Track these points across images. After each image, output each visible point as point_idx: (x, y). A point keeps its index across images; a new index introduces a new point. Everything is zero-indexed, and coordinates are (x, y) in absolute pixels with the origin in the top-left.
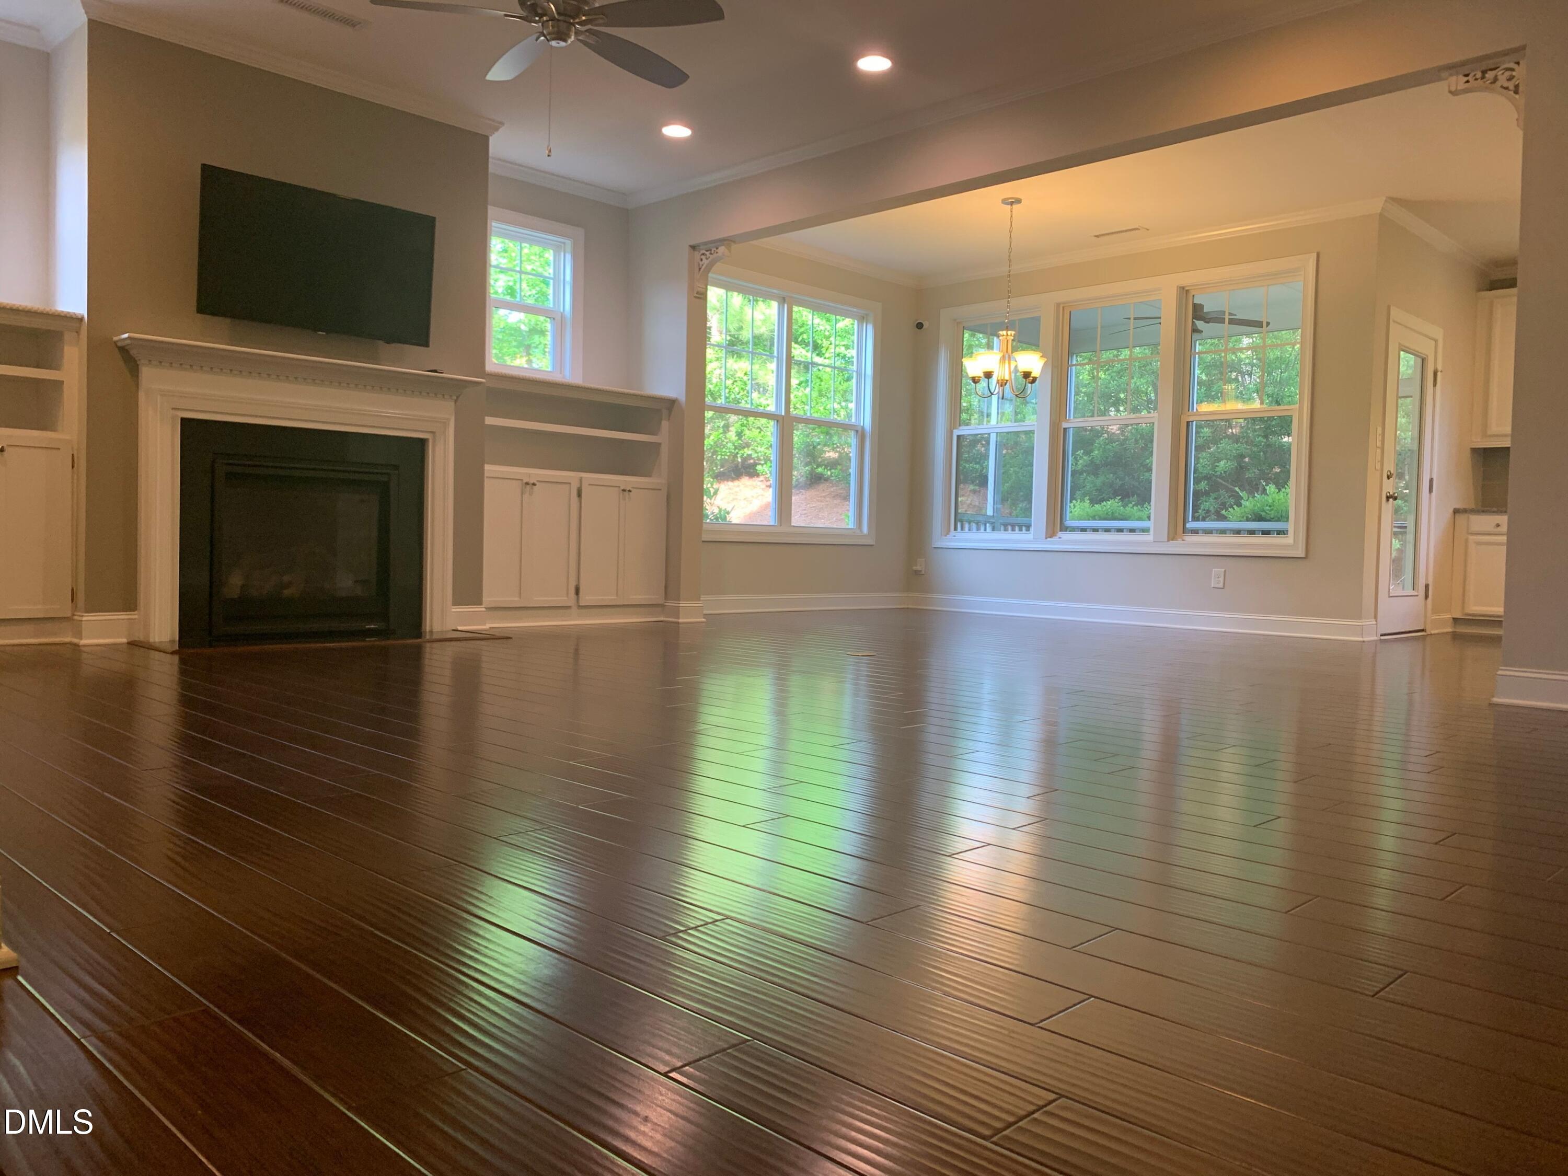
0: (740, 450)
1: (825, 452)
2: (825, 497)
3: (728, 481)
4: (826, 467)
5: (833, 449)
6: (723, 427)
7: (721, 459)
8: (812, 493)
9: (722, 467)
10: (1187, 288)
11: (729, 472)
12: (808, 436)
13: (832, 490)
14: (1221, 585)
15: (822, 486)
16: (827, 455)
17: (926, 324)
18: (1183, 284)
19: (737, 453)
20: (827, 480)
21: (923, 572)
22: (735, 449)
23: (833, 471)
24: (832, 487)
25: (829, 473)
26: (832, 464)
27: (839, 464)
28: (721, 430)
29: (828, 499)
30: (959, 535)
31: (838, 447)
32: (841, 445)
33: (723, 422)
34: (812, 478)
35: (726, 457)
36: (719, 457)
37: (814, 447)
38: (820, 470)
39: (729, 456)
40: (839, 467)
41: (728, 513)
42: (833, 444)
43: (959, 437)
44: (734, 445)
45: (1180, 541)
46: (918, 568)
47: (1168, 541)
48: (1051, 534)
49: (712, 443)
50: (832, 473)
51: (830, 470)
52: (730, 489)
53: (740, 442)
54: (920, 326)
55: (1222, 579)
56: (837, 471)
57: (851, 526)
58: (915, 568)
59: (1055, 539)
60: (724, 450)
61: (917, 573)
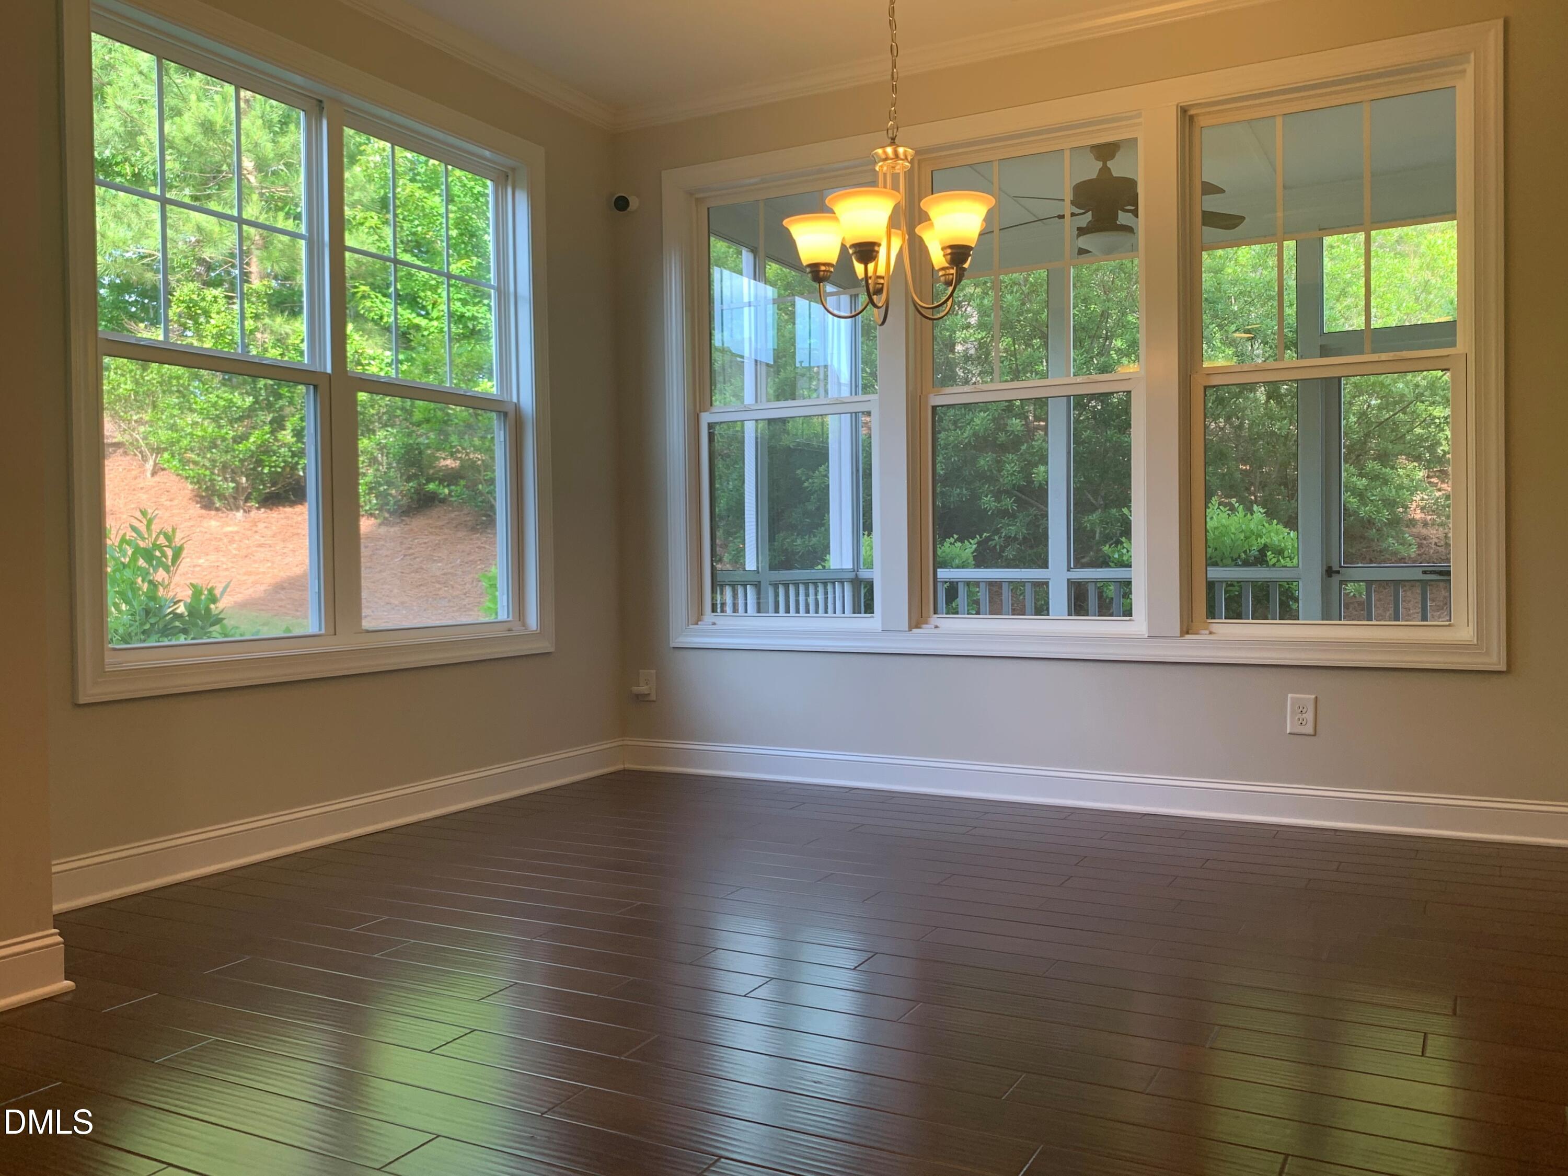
0: (300, 458)
1: (438, 459)
2: (441, 527)
3: (284, 506)
4: (441, 481)
5: (452, 455)
6: (271, 422)
7: (270, 472)
8: (418, 522)
9: (274, 484)
10: (1192, 112)
11: (286, 491)
12: (409, 435)
13: (453, 515)
14: (1309, 729)
15: (436, 512)
16: (443, 463)
17: (634, 203)
18: (1186, 98)
19: (297, 463)
20: (443, 501)
21: (653, 697)
22: (293, 456)
23: (453, 487)
24: (453, 511)
25: (446, 491)
26: (451, 478)
27: (462, 478)
28: (267, 428)
29: (446, 531)
30: (726, 621)
31: (458, 451)
32: (464, 449)
33: (271, 415)
34: (419, 500)
35: (279, 470)
36: (266, 470)
37: (420, 453)
38: (431, 486)
39: (283, 468)
40: (462, 482)
41: (214, 600)
42: (452, 447)
43: (711, 426)
44: (290, 451)
45: (1204, 636)
46: (643, 689)
47: (1182, 636)
48: (917, 620)
49: (253, 448)
50: (450, 492)
51: (448, 486)
52: (287, 518)
53: (300, 445)
54: (622, 204)
55: (1310, 716)
56: (458, 488)
57: (503, 616)
58: (635, 689)
59: (926, 630)
60: (274, 458)
61: (641, 699)
